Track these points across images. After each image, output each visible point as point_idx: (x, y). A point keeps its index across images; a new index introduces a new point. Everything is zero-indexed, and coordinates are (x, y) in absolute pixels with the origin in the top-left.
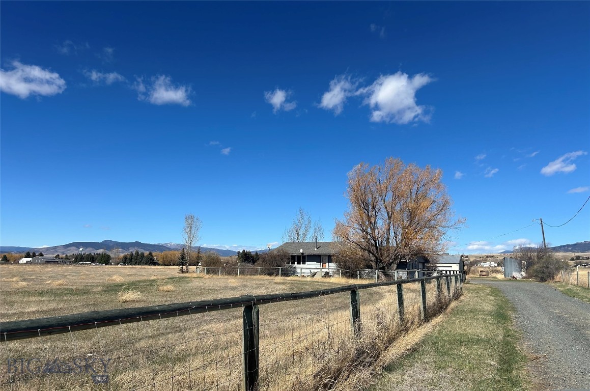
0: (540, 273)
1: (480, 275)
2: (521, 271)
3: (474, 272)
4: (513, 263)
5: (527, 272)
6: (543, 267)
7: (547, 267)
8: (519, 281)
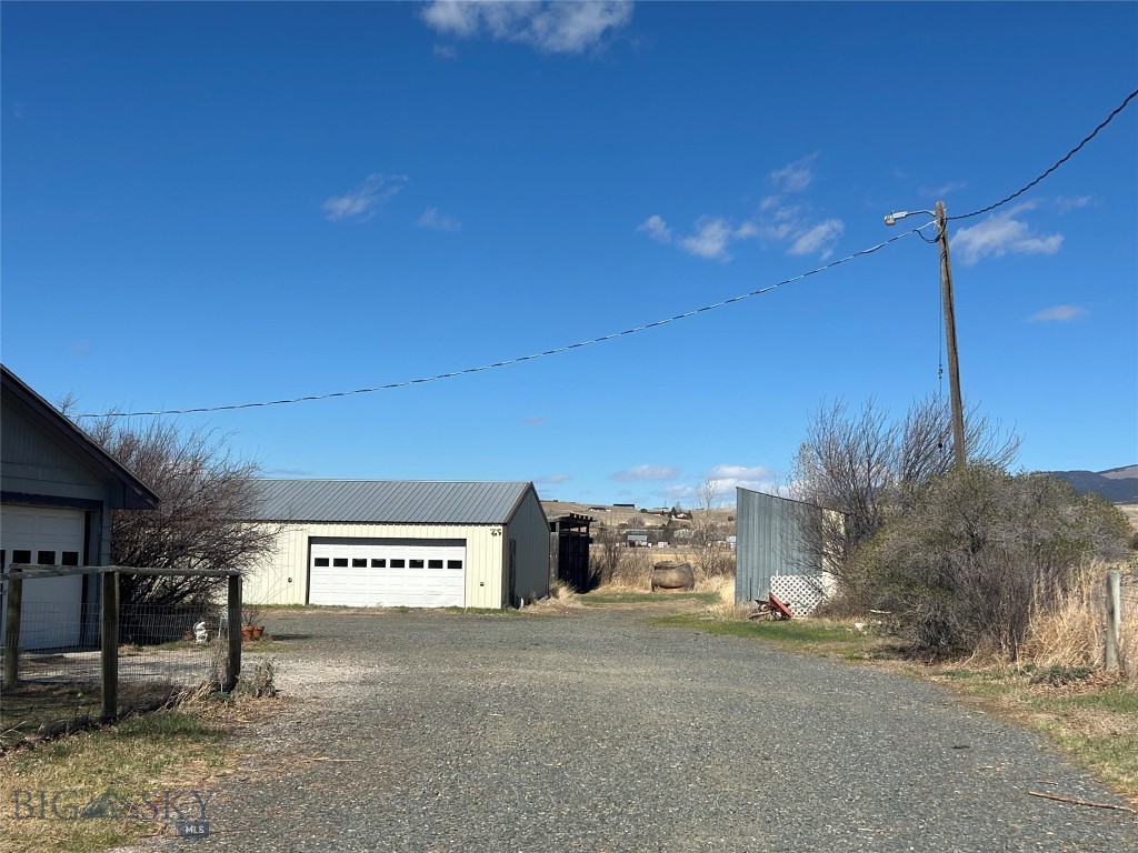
0: (922, 591)
1: (654, 585)
2: (818, 568)
3: (631, 574)
4: (776, 522)
5: (844, 580)
6: (944, 539)
7: (977, 545)
8: (803, 635)
